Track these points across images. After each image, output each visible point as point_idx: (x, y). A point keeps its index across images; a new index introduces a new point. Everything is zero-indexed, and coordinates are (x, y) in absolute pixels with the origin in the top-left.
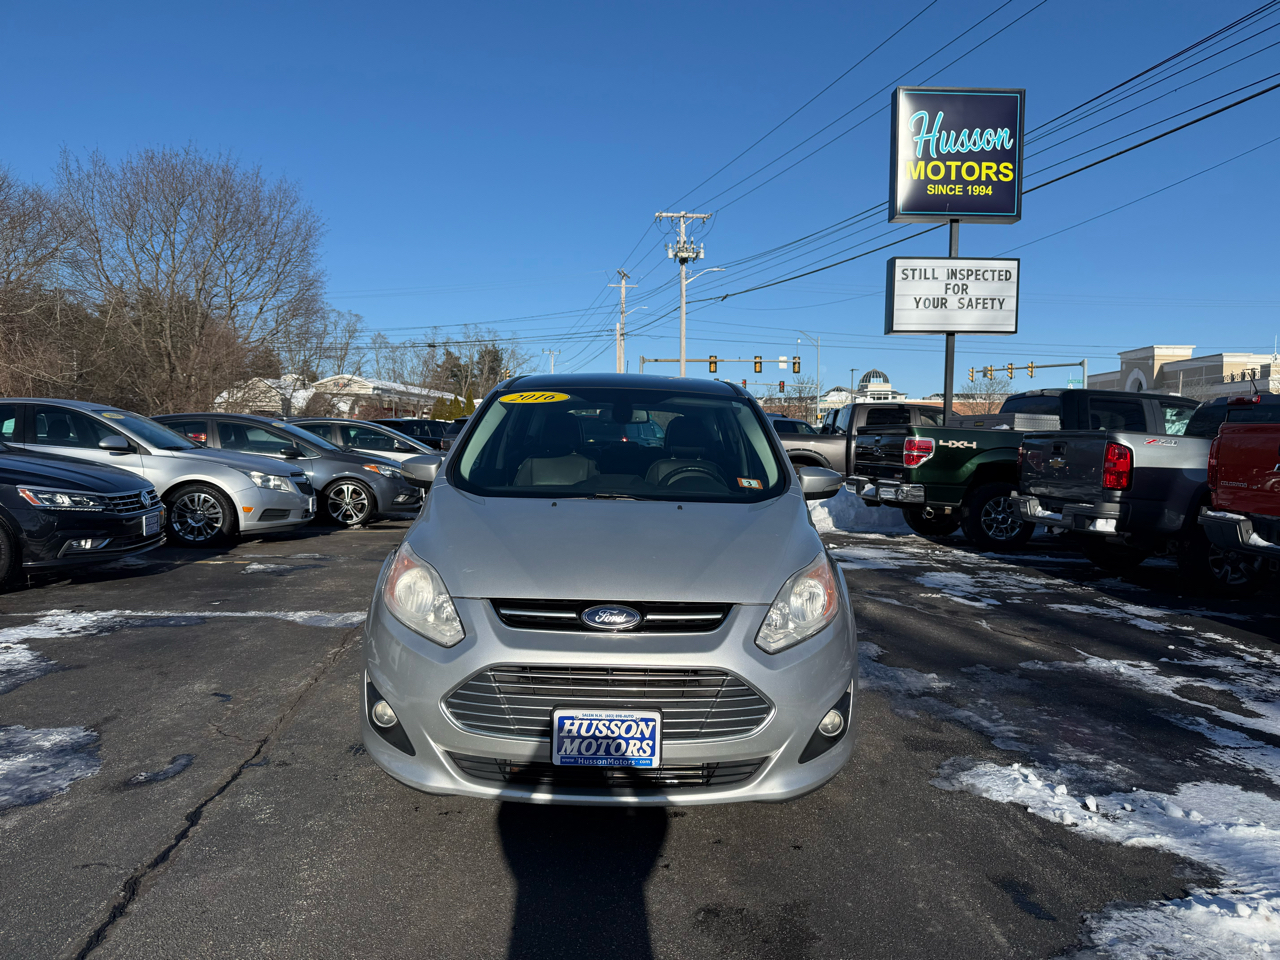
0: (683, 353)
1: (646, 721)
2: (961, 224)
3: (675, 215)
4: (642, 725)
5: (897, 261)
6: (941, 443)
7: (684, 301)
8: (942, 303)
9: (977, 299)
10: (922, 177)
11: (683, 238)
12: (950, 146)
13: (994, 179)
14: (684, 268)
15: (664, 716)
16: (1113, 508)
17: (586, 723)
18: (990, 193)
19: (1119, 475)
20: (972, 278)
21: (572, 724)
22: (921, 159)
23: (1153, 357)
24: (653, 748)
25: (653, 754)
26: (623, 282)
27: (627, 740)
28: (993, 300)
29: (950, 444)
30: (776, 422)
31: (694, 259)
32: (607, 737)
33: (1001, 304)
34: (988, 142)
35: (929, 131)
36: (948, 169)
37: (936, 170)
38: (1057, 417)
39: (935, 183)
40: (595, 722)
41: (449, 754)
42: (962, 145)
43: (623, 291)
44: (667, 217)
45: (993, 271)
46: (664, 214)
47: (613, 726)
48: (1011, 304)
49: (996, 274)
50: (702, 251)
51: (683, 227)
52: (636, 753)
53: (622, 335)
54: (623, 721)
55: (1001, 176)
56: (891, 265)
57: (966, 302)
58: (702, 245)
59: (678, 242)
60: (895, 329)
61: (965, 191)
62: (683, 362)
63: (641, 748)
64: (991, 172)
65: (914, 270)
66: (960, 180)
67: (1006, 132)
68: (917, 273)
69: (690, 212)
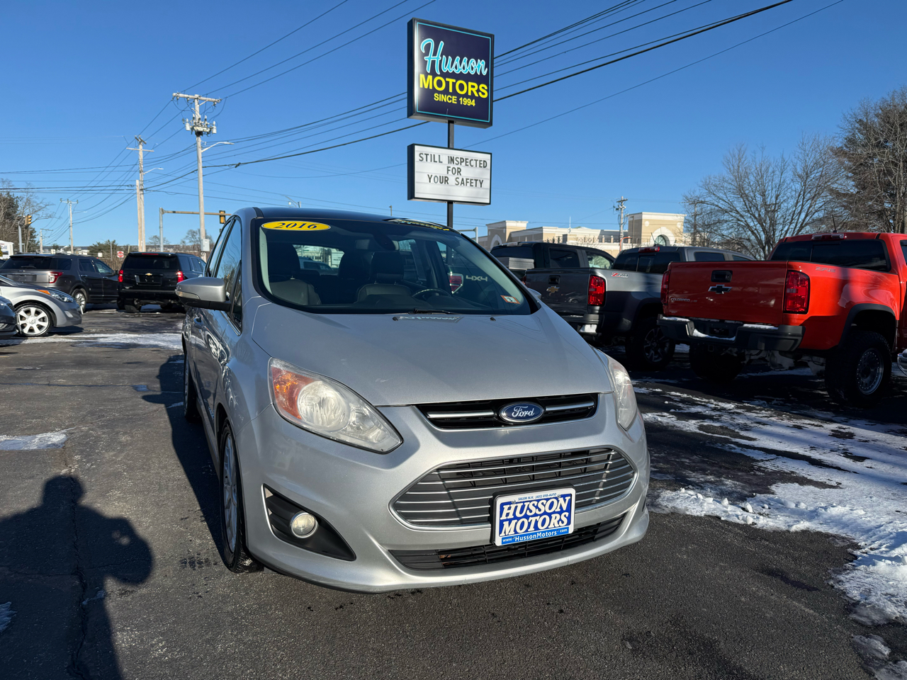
0: (202, 207)
1: (564, 496)
2: (455, 125)
3: (190, 96)
4: (561, 500)
5: (416, 147)
6: (467, 277)
7: (201, 165)
8: (445, 180)
9: (467, 179)
10: (431, 88)
11: (198, 116)
12: (448, 67)
13: (476, 95)
14: (199, 139)
15: (577, 490)
16: (594, 317)
17: (520, 506)
18: (474, 105)
19: (597, 296)
20: (464, 164)
21: (509, 508)
22: (430, 74)
23: (505, 228)
24: (569, 518)
25: (569, 523)
26: (141, 147)
27: (550, 515)
28: (476, 180)
29: (472, 278)
30: (305, 263)
31: (208, 133)
32: (536, 515)
33: (481, 184)
34: (472, 68)
35: (435, 54)
36: (447, 83)
37: (439, 84)
38: (533, 261)
39: (439, 92)
40: (526, 504)
41: (391, 552)
42: (456, 68)
43: (141, 154)
44: (184, 97)
45: (476, 161)
46: (181, 95)
47: (540, 506)
48: (486, 184)
49: (478, 162)
50: (215, 127)
51: (197, 107)
52: (557, 525)
53: (141, 190)
54: (547, 500)
55: (480, 94)
56: (411, 150)
57: (460, 180)
58: (214, 123)
59: (194, 118)
60: (416, 196)
61: (458, 101)
62: (202, 214)
63: (560, 519)
64: (474, 90)
65: (427, 155)
66: (455, 93)
67: (483, 63)
68: (429, 157)
69: (203, 96)
